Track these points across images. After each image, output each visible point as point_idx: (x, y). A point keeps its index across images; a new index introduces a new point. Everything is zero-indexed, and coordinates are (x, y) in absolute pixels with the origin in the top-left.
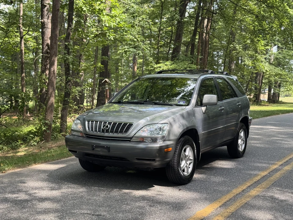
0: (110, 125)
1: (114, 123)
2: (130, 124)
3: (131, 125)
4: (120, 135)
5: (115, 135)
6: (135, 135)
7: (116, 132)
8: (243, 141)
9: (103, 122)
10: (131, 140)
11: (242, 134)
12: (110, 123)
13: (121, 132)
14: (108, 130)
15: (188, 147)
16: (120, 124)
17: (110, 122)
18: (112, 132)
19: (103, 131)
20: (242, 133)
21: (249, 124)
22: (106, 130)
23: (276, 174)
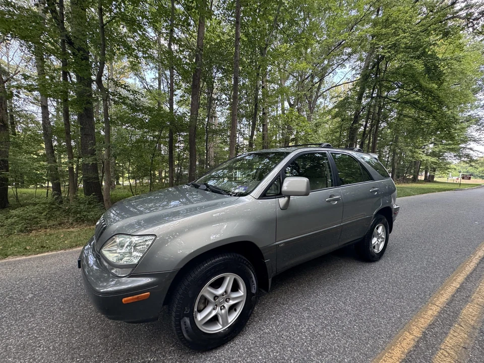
8: (382, 238)
11: (380, 230)
15: (228, 276)
20: (381, 228)
21: (393, 215)
23: (443, 347)
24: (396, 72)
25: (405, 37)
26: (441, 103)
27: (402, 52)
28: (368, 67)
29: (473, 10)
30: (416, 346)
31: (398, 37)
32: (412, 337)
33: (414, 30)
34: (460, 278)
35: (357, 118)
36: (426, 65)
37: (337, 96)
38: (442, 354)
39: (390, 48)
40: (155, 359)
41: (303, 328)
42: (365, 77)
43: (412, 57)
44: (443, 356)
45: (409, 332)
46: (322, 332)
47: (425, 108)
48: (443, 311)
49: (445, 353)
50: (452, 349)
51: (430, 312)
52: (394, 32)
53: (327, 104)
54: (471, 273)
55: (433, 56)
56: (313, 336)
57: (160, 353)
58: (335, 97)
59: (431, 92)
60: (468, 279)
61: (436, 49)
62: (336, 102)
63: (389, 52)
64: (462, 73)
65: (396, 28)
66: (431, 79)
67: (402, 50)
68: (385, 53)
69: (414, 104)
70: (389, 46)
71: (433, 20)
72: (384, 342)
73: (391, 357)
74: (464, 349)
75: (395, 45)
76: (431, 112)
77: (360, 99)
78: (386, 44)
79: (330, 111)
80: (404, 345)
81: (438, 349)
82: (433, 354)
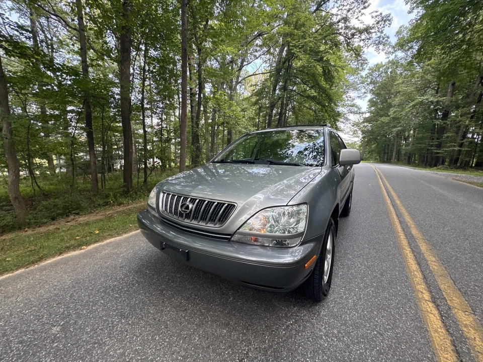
0: (193, 204)
1: (200, 200)
2: (229, 205)
3: (231, 207)
4: (210, 226)
5: (202, 225)
6: (238, 229)
7: (203, 219)
9: (182, 198)
10: (231, 238)
12: (193, 201)
13: (212, 220)
14: (188, 213)
16: (210, 203)
17: (194, 199)
18: (195, 218)
19: (181, 215)
22: (186, 214)
24: (302, 71)
25: (310, 42)
26: (330, 100)
27: (309, 54)
28: (280, 61)
29: (347, 31)
30: (415, 256)
31: (306, 41)
32: (408, 252)
33: (316, 37)
34: (395, 217)
35: (272, 106)
36: (323, 67)
37: (255, 85)
38: (426, 255)
39: (300, 48)
40: (294, 321)
41: (358, 265)
42: (278, 70)
43: (315, 60)
45: (405, 250)
46: (369, 264)
47: (320, 103)
48: (406, 235)
50: (427, 252)
51: (402, 237)
52: (303, 36)
53: (243, 91)
54: (396, 213)
55: (328, 61)
56: (368, 267)
57: (291, 315)
58: (254, 86)
59: (326, 91)
60: (397, 216)
61: (330, 57)
62: (254, 90)
63: (300, 51)
64: (339, 78)
65: (304, 32)
66: (326, 80)
67: (308, 52)
68: (298, 52)
69: (313, 99)
70: (300, 47)
71: (328, 32)
72: (401, 258)
73: (412, 264)
74: (431, 250)
75: (303, 46)
76: (324, 106)
77: (275, 90)
78: (297, 44)
79: (248, 99)
80: (410, 256)
81: (423, 254)
82: (424, 257)
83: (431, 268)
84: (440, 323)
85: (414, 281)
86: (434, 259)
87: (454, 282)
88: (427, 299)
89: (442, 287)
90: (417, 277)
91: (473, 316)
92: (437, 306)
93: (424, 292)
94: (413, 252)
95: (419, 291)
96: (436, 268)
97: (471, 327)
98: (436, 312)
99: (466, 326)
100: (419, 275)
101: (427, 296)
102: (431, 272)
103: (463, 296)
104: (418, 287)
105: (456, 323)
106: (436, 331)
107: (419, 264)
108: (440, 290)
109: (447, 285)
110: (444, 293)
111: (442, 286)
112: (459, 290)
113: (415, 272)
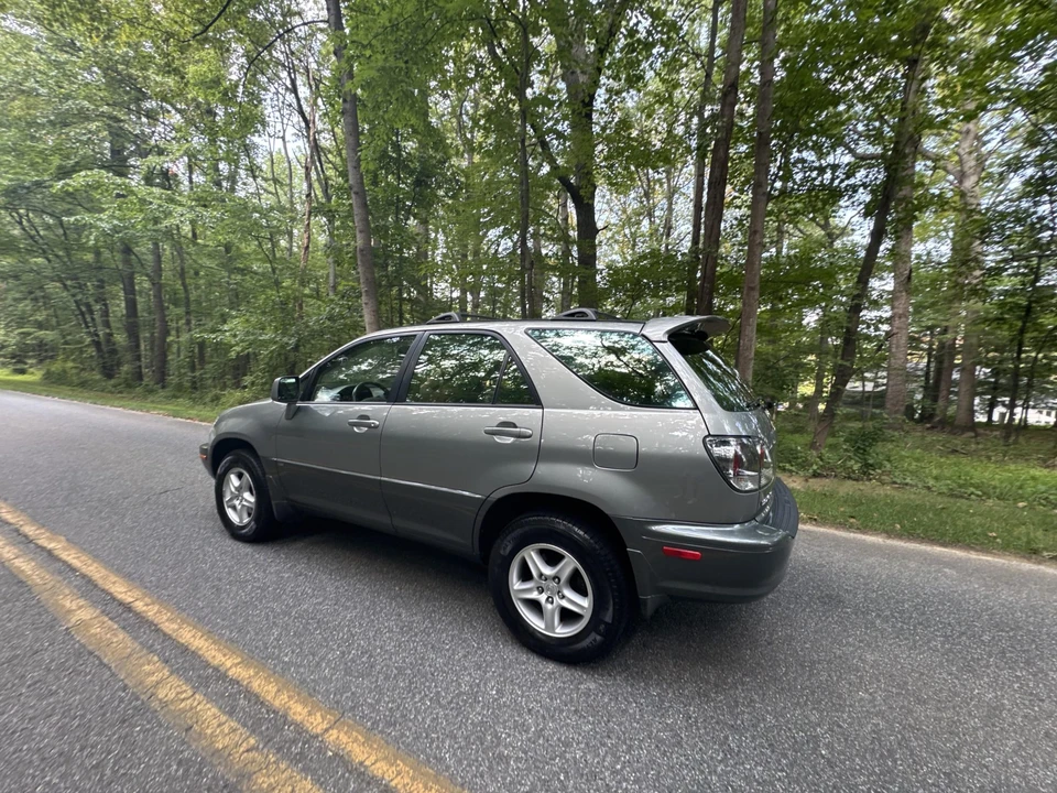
23: (197, 696)
32: (229, 664)
38: (185, 691)
44: (178, 689)
45: (239, 664)
49: (184, 696)
50: (191, 709)
74: (186, 727)
80: (213, 653)
81: (196, 690)
82: (188, 680)
83: (156, 658)
84: (112, 590)
85: (168, 611)
86: (161, 694)
87: (101, 663)
88: (137, 603)
89: (121, 635)
90: (167, 620)
91: (70, 625)
92: (121, 604)
93: (145, 608)
94: (220, 675)
95: (153, 603)
96: (147, 668)
97: (75, 610)
98: (119, 596)
99: (80, 608)
100: (169, 627)
101: (139, 606)
102: (151, 650)
103: (83, 646)
104: (156, 608)
105: (94, 604)
106: (114, 583)
107: (184, 650)
108: (124, 628)
109: (115, 645)
110: (116, 626)
111: (121, 637)
112: (91, 653)
113: (176, 627)
